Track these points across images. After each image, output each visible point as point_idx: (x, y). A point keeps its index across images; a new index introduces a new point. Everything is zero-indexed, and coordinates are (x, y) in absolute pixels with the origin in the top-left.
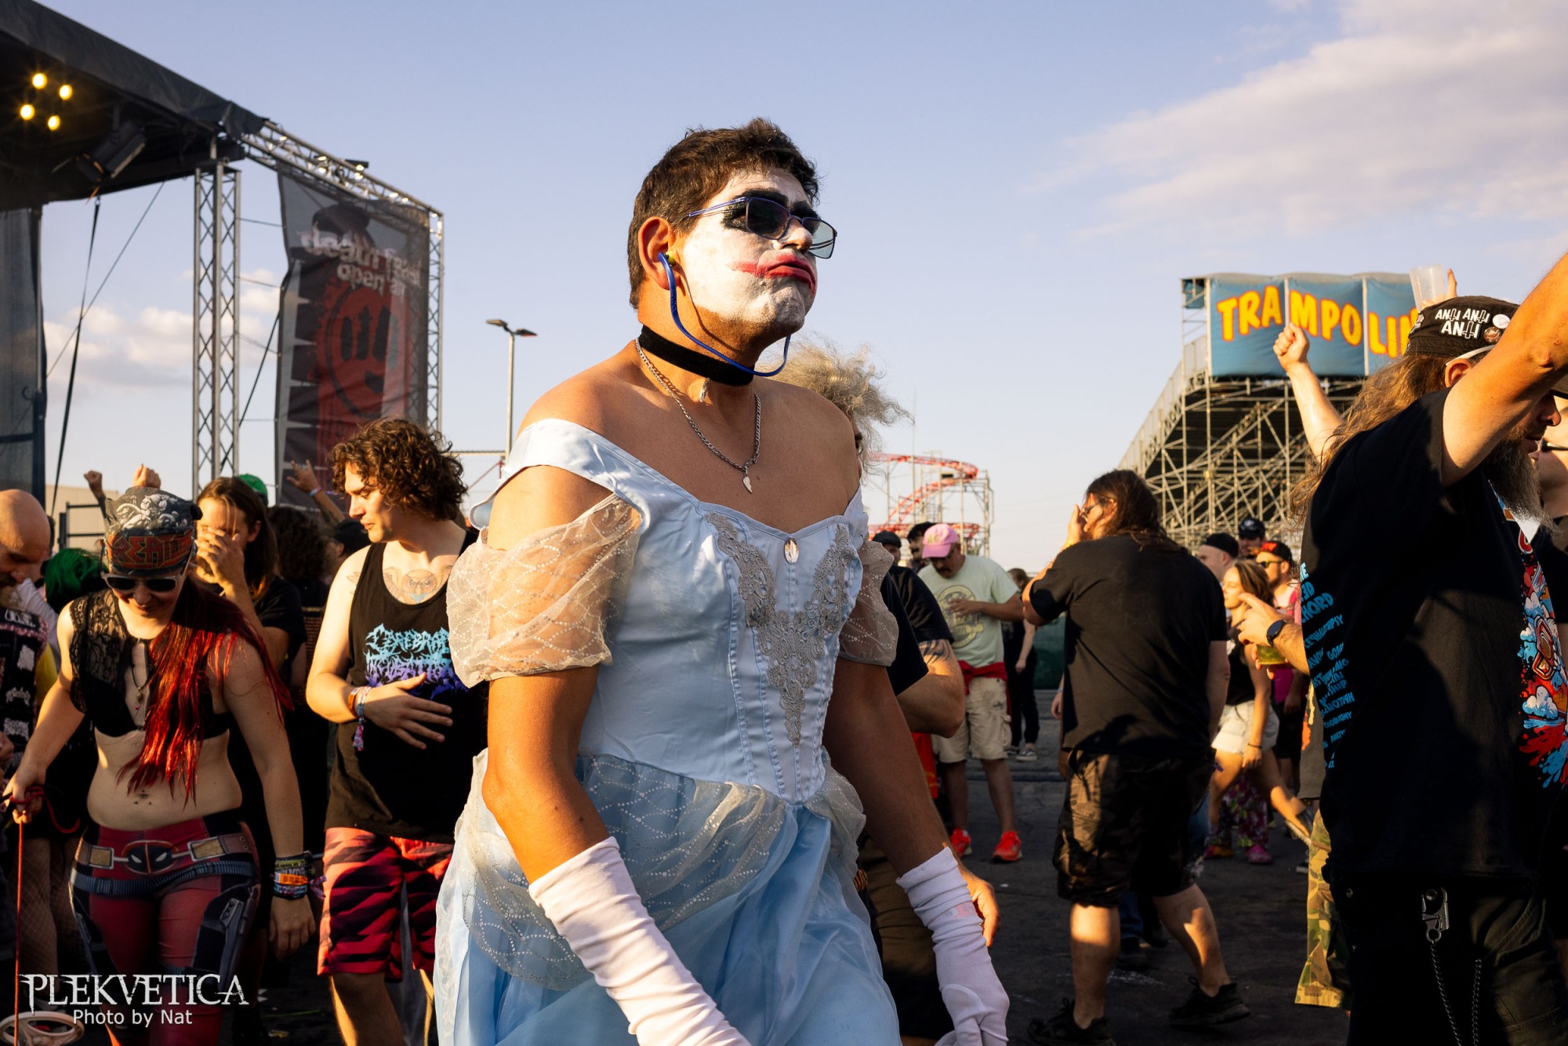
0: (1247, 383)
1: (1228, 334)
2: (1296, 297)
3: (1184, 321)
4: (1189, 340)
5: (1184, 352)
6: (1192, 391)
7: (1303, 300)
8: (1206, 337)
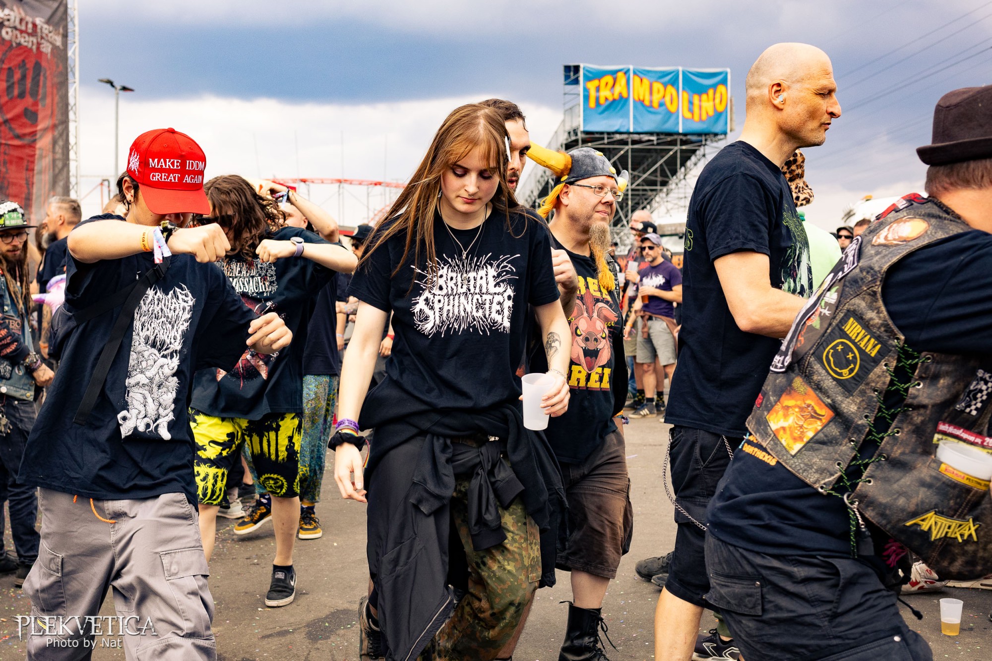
0: (606, 136)
1: (593, 103)
2: (637, 79)
3: (565, 94)
6: (570, 140)
7: (641, 80)
8: (579, 105)
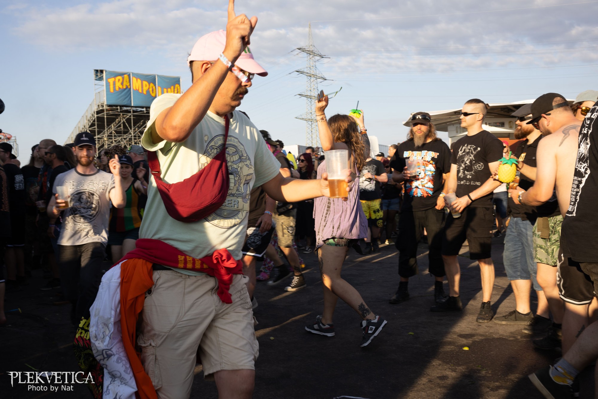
0: (119, 108)
1: (112, 90)
2: (134, 79)
3: (95, 85)
4: (97, 91)
5: (96, 95)
6: (99, 110)
7: (137, 80)
8: (104, 91)
